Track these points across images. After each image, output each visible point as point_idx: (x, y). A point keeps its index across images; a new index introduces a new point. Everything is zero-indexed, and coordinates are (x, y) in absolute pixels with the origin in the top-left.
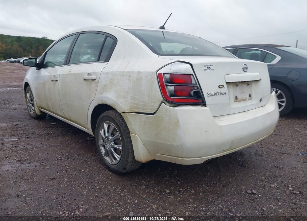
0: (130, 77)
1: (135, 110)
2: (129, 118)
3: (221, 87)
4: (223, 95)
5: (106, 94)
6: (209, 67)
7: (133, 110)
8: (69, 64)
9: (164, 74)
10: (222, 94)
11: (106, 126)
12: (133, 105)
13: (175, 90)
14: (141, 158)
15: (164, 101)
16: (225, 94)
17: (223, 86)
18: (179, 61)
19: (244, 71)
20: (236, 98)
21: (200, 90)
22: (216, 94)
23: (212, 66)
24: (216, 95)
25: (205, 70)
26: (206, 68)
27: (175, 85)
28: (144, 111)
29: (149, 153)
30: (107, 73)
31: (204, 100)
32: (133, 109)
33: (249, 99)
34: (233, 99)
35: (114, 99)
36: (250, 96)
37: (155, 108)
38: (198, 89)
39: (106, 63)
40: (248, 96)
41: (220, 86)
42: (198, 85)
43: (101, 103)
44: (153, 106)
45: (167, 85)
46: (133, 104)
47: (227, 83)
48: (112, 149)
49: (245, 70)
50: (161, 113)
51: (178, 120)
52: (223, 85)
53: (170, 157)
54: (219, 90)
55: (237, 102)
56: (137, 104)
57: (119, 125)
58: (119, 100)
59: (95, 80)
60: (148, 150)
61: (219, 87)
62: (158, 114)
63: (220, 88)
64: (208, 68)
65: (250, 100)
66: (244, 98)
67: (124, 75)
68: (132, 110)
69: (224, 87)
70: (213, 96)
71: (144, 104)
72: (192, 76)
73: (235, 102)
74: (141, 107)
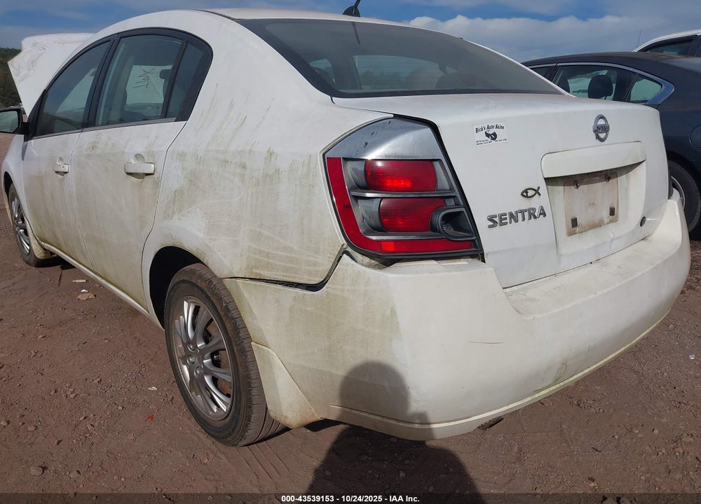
0: (244, 167)
1: (262, 272)
2: (246, 295)
3: (531, 193)
4: (535, 217)
5: (181, 220)
6: (491, 132)
7: (258, 271)
8: (94, 126)
9: (346, 159)
10: (532, 215)
11: (188, 310)
12: (257, 257)
13: (382, 213)
14: (286, 418)
15: (349, 249)
16: (544, 215)
17: (537, 192)
18: (396, 116)
19: (598, 137)
20: (574, 222)
21: (463, 210)
22: (513, 217)
23: (503, 128)
24: (516, 221)
25: (479, 143)
26: (482, 136)
27: (382, 198)
28: (289, 277)
29: (309, 400)
30: (182, 156)
31: (476, 241)
32: (257, 268)
33: (611, 221)
34: (563, 226)
35: (201, 235)
36: (612, 212)
37: (320, 268)
38: (457, 205)
39: (183, 123)
40: (606, 213)
41: (526, 191)
42: (457, 194)
43: (170, 244)
44: (315, 264)
45: (357, 198)
46: (255, 254)
47: (547, 180)
48: (207, 379)
49: (602, 135)
50: (338, 287)
51: (393, 312)
52: (536, 188)
53: (372, 417)
54: (525, 204)
55: (575, 234)
56: (268, 255)
57: (221, 313)
58: (215, 240)
59: (153, 174)
60: (305, 394)
61: (525, 194)
62: (330, 290)
63: (527, 197)
64: (488, 135)
65: (612, 224)
66: (597, 220)
67: (226, 161)
68: (255, 271)
69: (540, 195)
70: (506, 223)
71: (289, 255)
72: (437, 165)
73: (570, 234)
74: (280, 263)
